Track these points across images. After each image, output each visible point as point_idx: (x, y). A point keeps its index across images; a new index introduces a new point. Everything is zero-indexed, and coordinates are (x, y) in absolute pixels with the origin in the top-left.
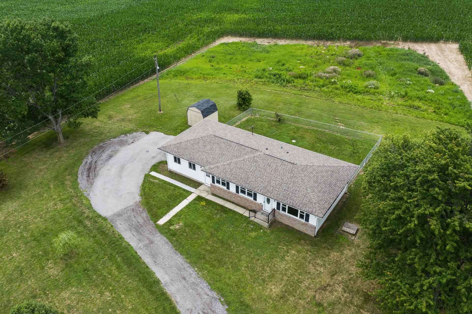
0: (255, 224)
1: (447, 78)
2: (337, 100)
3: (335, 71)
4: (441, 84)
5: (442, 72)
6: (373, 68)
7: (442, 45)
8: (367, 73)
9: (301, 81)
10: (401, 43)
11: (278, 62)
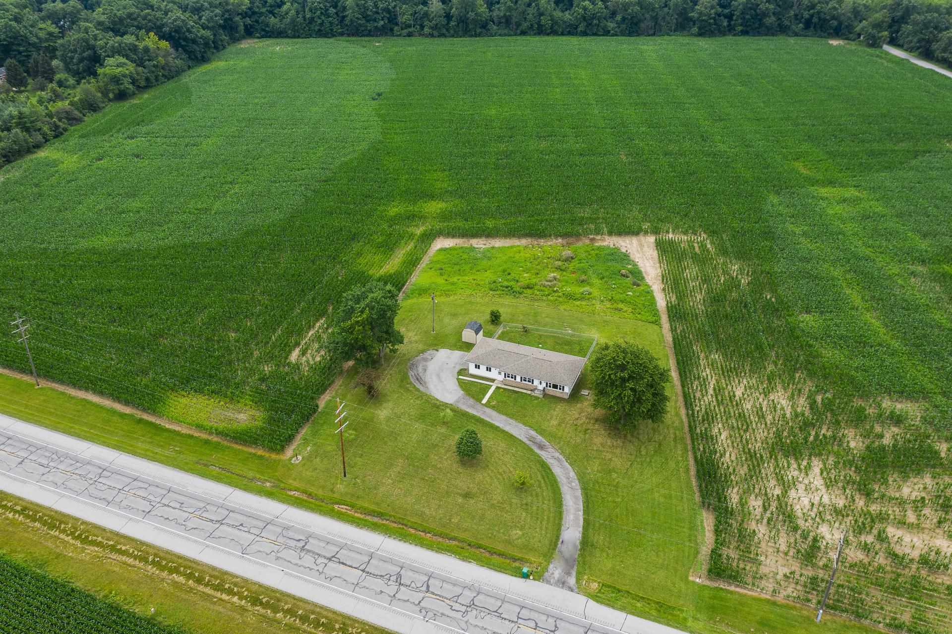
0: (535, 397)
1: (643, 278)
2: (562, 308)
3: (555, 279)
4: (638, 285)
5: (640, 272)
6: (585, 273)
7: (641, 237)
8: (581, 279)
9: (529, 291)
10: (606, 237)
11: (504, 271)
